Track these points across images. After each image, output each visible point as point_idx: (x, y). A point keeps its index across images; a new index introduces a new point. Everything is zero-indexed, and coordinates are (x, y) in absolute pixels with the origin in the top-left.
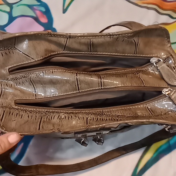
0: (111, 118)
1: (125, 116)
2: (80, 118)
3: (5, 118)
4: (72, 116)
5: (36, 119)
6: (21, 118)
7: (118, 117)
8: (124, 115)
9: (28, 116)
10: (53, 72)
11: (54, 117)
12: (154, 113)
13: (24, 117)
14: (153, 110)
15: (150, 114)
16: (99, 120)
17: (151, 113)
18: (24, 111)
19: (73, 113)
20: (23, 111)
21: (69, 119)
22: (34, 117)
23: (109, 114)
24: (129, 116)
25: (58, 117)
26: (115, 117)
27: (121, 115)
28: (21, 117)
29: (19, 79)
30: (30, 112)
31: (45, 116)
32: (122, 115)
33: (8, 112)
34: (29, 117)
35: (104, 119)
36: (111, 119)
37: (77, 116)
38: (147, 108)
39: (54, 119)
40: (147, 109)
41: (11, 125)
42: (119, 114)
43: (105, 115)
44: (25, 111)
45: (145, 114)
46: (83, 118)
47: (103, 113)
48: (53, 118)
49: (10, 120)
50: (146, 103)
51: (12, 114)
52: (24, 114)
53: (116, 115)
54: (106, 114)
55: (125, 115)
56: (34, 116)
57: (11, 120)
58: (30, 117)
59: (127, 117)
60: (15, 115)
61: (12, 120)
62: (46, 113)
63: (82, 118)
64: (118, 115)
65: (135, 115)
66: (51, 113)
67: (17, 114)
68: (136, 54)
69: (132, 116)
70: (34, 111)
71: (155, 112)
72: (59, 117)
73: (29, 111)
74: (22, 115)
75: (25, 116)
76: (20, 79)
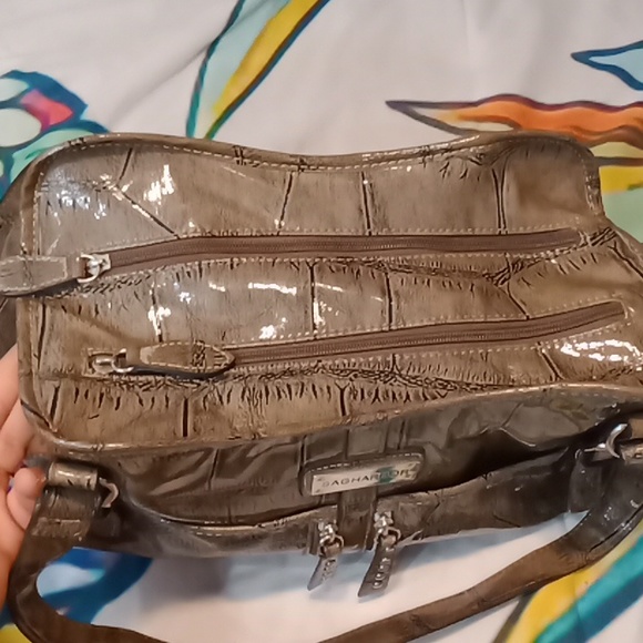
0: (421, 389)
1: (468, 385)
2: (317, 389)
3: (62, 409)
4: (288, 386)
5: (167, 406)
6: (116, 409)
7: (445, 388)
8: (465, 380)
9: (141, 401)
10: (235, 265)
11: (229, 396)
12: (566, 374)
13: (126, 404)
14: (562, 362)
15: (551, 379)
16: (381, 399)
17: (557, 375)
18: (124, 386)
19: (291, 373)
20: (120, 385)
21: (280, 397)
22: (161, 402)
23: (416, 373)
24: (483, 383)
25: (244, 392)
26: (435, 387)
27: (454, 379)
28: (115, 405)
29: (111, 290)
30: (145, 387)
31: (197, 393)
32: (460, 379)
33: (70, 390)
34: (144, 402)
35: (397, 396)
36: (421, 395)
37: (305, 382)
39: (228, 401)
40: (544, 358)
41: (86, 430)
42: (446, 378)
43: (401, 375)
44: (128, 387)
45: (537, 376)
46: (328, 388)
47: (395, 370)
48: (225, 399)
49: (83, 416)
51: (86, 396)
52: (124, 395)
53: (437, 379)
54: (404, 372)
55: (470, 381)
56: (160, 397)
57: (84, 413)
58: (147, 401)
59: (475, 389)
60: (94, 400)
61: (86, 417)
62: (199, 385)
63: (325, 390)
64: (446, 381)
66: (216, 384)
67: (102, 395)
69: (492, 383)
70: (157, 382)
71: (568, 371)
72: (247, 393)
73: (140, 387)
74: (119, 399)
75: (129, 402)
76: (115, 291)
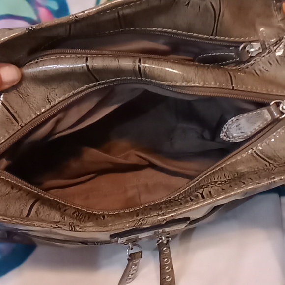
1: (216, 182)
12: (275, 161)
14: (270, 155)
15: (267, 166)
17: (270, 163)
24: (225, 179)
38: (255, 155)
40: (257, 157)
45: (257, 167)
50: (250, 147)
55: (216, 180)
59: (221, 184)
65: (236, 176)
68: (216, 36)
69: (230, 178)
71: (276, 159)
